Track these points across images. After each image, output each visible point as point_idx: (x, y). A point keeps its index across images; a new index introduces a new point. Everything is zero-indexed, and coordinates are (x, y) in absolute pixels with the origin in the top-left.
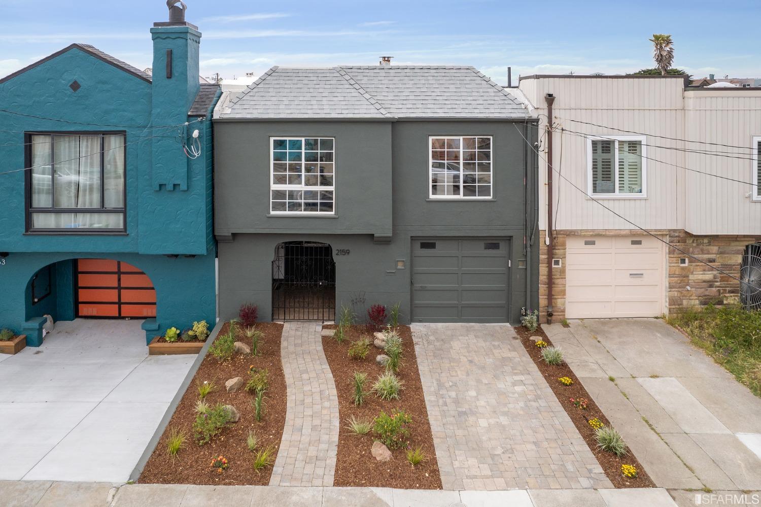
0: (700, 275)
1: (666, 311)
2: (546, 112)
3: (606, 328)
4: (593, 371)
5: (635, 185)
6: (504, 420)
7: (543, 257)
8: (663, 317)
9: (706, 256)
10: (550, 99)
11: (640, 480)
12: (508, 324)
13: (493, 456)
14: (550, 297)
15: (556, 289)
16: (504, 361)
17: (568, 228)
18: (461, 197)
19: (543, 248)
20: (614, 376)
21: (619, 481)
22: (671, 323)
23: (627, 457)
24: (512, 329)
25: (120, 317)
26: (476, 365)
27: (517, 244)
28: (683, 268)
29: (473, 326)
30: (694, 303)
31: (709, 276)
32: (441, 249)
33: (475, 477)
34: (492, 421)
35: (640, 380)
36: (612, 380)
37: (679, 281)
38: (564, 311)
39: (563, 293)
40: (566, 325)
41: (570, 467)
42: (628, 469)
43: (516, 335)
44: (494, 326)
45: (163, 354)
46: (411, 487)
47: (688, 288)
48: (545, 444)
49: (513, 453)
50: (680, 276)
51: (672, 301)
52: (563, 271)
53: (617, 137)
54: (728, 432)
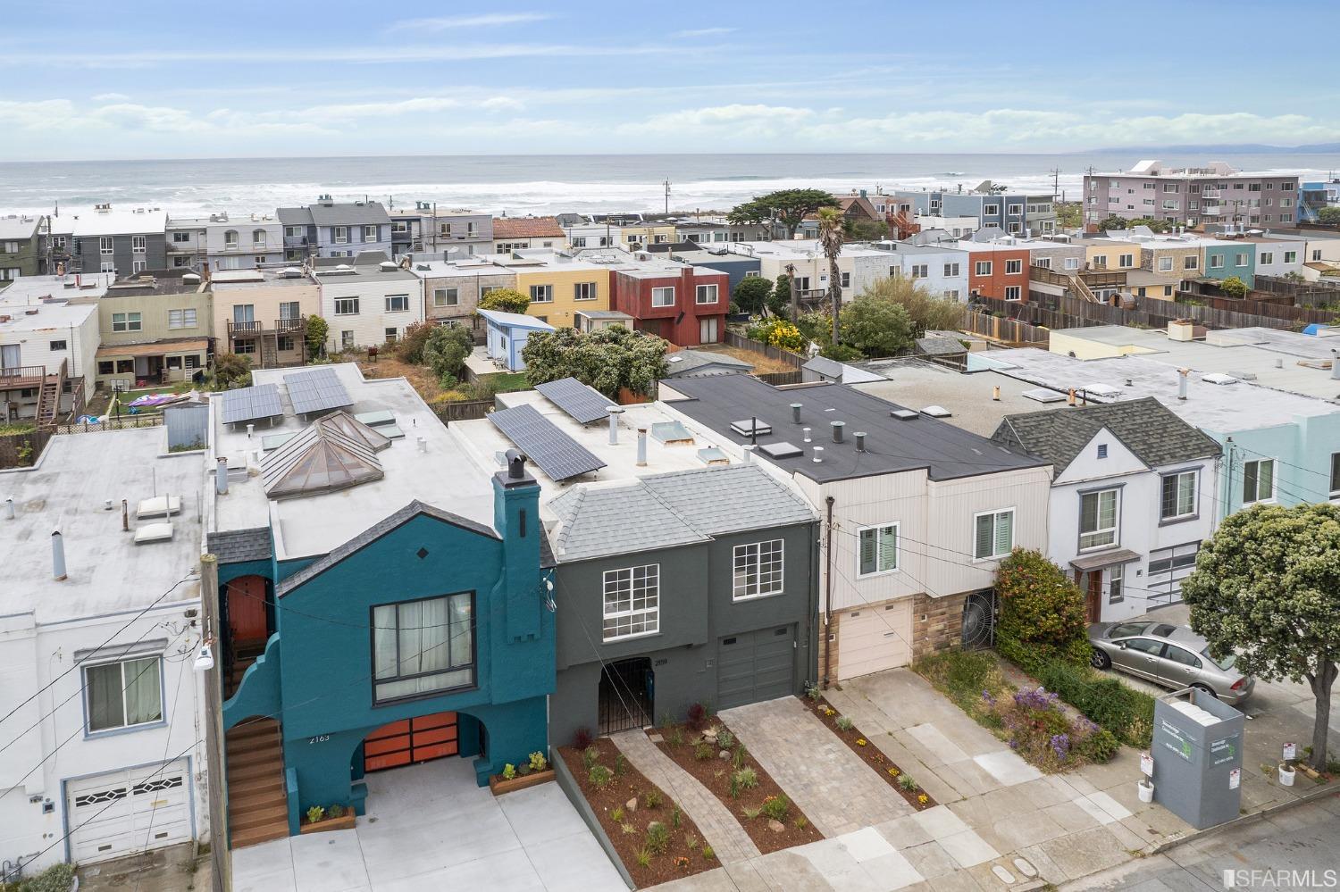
0: (937, 626)
1: (910, 661)
2: (826, 513)
3: (870, 686)
4: (875, 729)
5: (891, 563)
6: (835, 784)
7: (822, 635)
8: (909, 666)
9: (940, 611)
10: (830, 501)
11: (930, 803)
12: (792, 696)
13: (843, 811)
14: (827, 667)
15: (832, 659)
16: (809, 733)
17: (841, 607)
18: (758, 595)
19: (822, 627)
20: (891, 731)
21: (920, 807)
22: (915, 670)
23: (920, 791)
24: (798, 700)
25: (412, 763)
26: (792, 743)
27: (802, 630)
28: (923, 624)
29: (767, 705)
30: (930, 650)
31: (941, 626)
32: (740, 643)
33: (839, 826)
34: (828, 786)
35: (908, 730)
36: (890, 734)
37: (920, 634)
38: (837, 677)
39: (837, 661)
40: (839, 689)
41: (889, 806)
42: (923, 798)
43: (804, 707)
44: (782, 701)
45: (508, 792)
46: (808, 842)
47: (927, 639)
48: (869, 794)
49: (852, 805)
50: (922, 630)
51: (916, 652)
52: (837, 644)
53: (878, 527)
54: (968, 758)
